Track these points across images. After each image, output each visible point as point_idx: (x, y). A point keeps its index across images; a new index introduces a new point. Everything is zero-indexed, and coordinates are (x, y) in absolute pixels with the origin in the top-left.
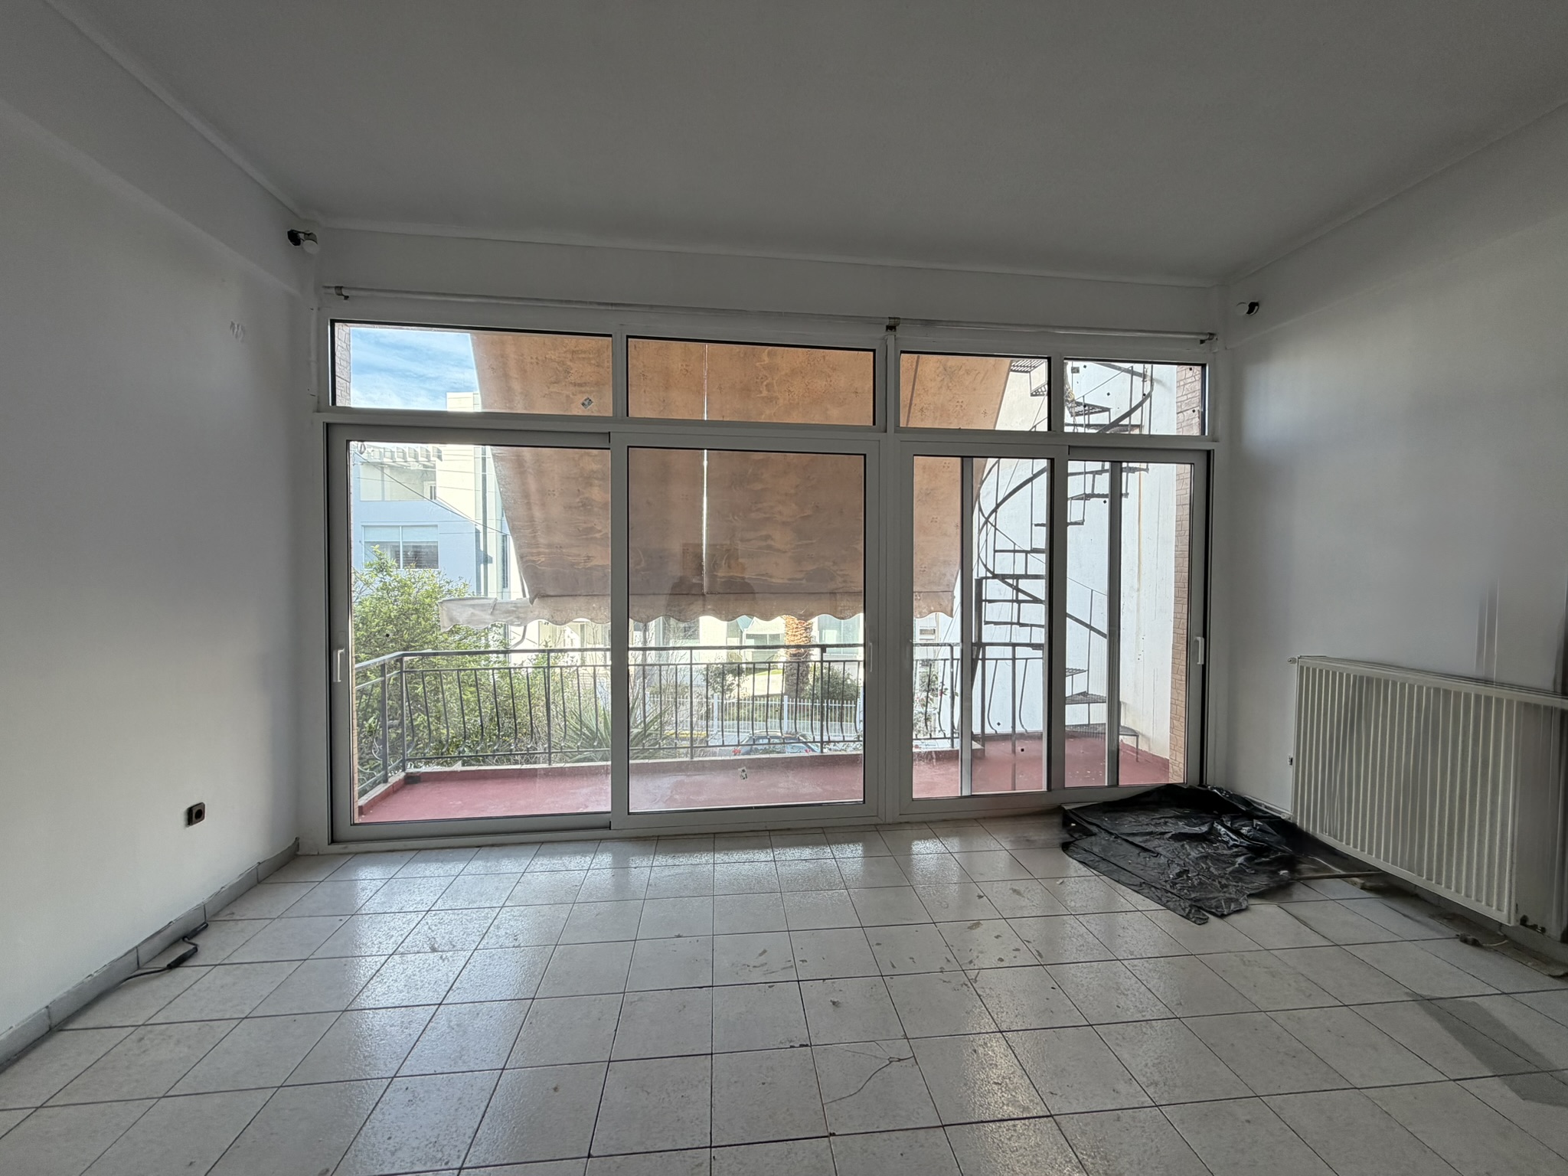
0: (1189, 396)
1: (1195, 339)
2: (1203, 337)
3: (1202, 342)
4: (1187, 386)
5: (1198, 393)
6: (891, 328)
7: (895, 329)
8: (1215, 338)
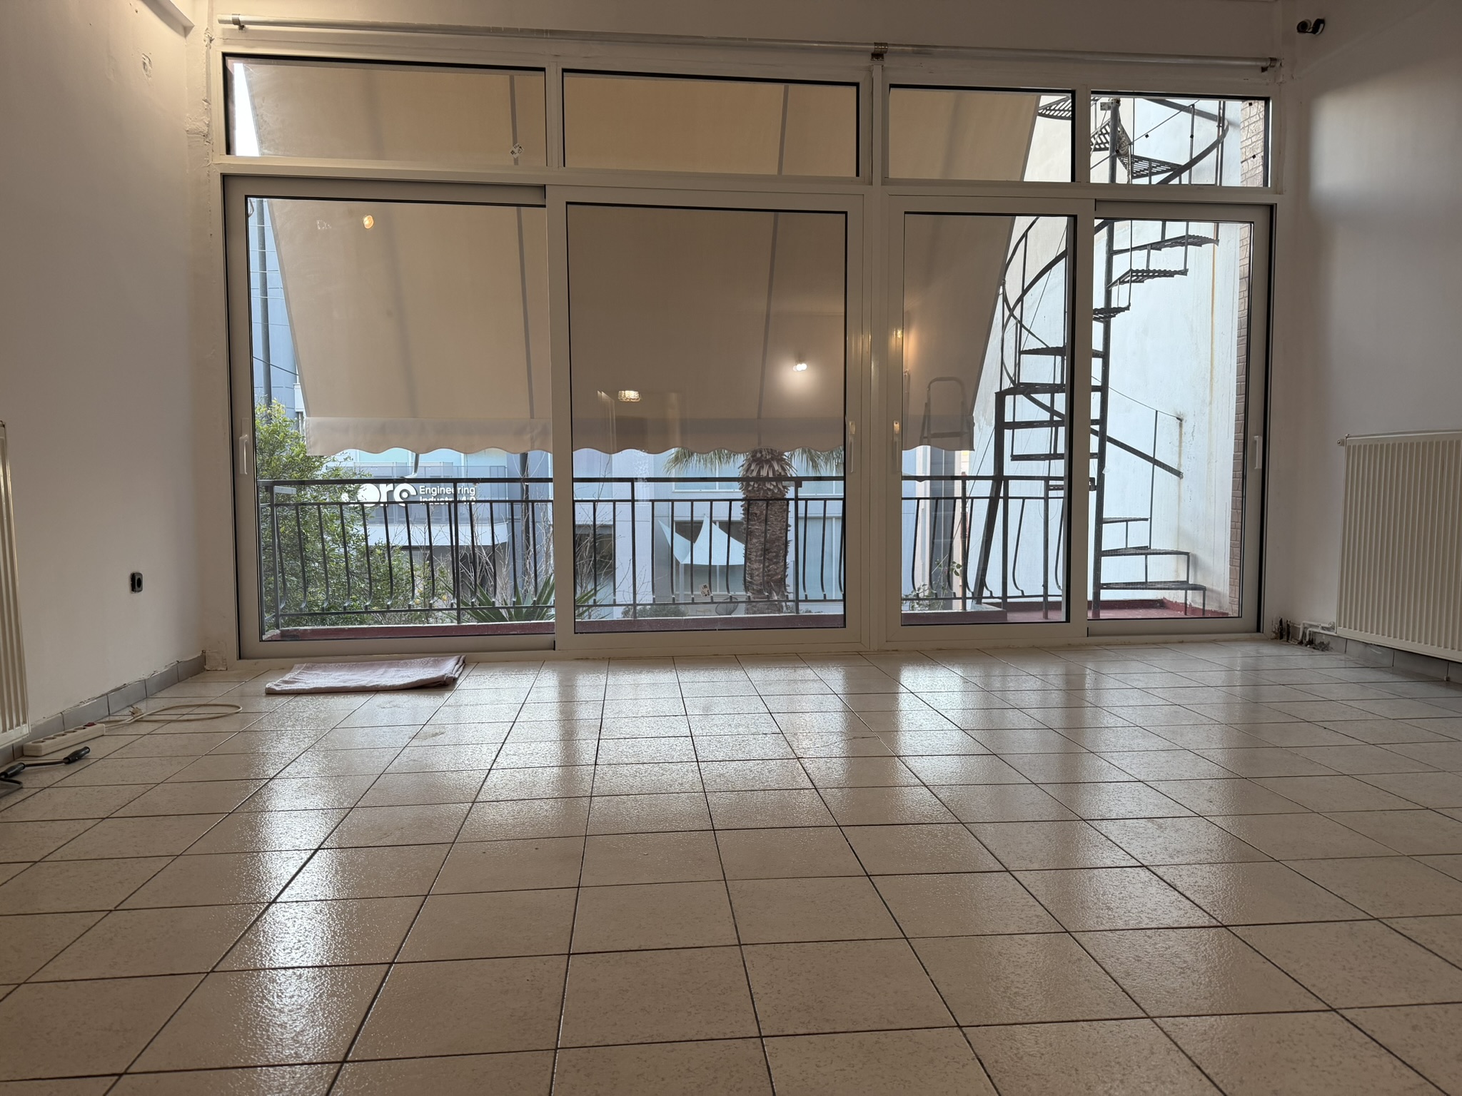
0: (1254, 139)
1: (1257, 66)
2: (1264, 64)
3: (1264, 69)
4: (1251, 127)
5: (1262, 135)
6: (877, 56)
7: (883, 58)
8: (1278, 64)
